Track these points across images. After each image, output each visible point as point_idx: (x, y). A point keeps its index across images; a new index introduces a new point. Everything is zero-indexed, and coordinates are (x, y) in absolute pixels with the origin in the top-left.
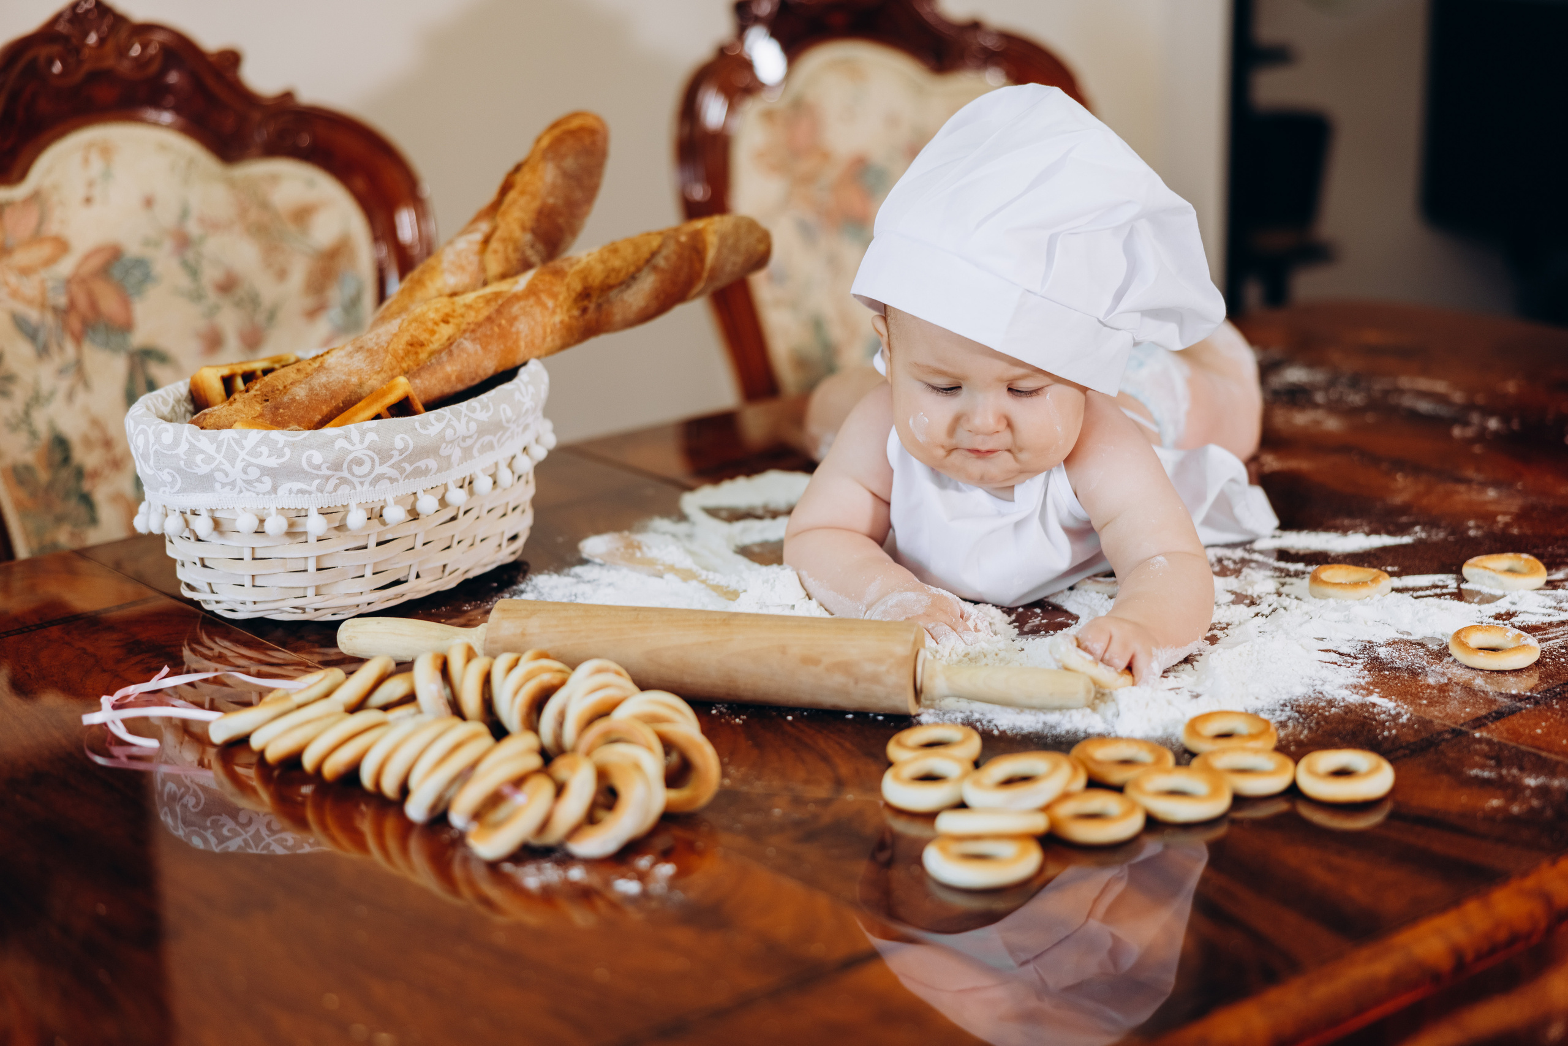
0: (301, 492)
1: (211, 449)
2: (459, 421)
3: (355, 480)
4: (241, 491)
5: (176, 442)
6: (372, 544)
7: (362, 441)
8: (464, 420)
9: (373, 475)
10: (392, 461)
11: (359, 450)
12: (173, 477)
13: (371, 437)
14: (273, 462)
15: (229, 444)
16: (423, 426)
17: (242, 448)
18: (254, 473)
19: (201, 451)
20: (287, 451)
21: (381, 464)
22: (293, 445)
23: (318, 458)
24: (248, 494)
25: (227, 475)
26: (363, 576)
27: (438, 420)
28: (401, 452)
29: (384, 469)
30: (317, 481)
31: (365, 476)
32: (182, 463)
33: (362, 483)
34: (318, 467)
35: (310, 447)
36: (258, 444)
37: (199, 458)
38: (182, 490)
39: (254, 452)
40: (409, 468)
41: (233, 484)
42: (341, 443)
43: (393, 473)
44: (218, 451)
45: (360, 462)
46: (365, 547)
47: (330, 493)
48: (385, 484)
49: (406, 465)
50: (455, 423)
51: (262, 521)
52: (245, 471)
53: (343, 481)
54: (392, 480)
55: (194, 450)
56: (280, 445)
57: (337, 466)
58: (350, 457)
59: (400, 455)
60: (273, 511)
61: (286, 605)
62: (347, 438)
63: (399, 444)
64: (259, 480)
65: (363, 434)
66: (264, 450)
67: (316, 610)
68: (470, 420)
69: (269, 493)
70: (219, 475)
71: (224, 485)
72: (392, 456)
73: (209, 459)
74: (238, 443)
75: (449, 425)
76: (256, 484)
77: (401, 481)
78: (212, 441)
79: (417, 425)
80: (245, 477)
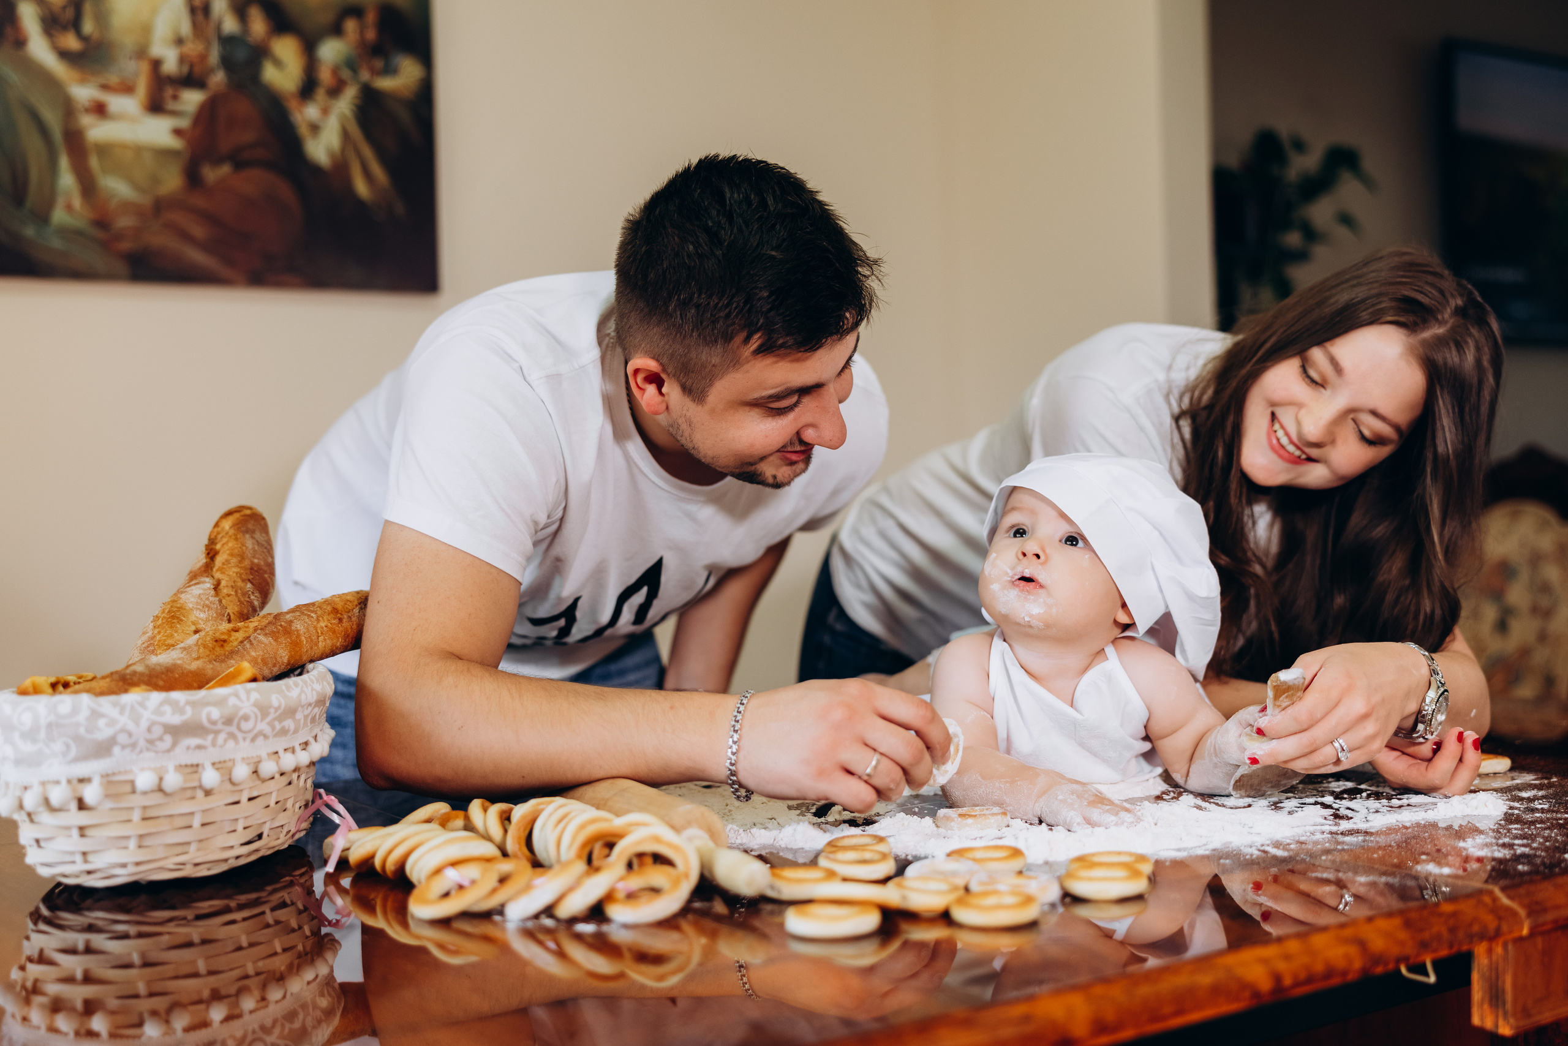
0: (199, 747)
1: (114, 713)
2: (307, 687)
3: (240, 735)
4: (141, 752)
5: (75, 711)
6: (244, 798)
7: (248, 699)
8: (310, 688)
9: (255, 731)
10: (269, 719)
11: (247, 708)
12: (68, 746)
13: (255, 696)
14: (176, 720)
15: (132, 707)
16: (288, 688)
17: (145, 708)
18: (158, 731)
19: (102, 716)
20: (189, 711)
21: (262, 720)
22: (193, 704)
23: (215, 713)
24: (147, 755)
25: (130, 735)
26: (234, 831)
27: (296, 685)
28: (277, 709)
29: (263, 726)
30: (210, 737)
31: (250, 731)
32: (82, 730)
33: (244, 739)
34: (214, 723)
35: (208, 704)
36: (162, 703)
37: (102, 722)
38: (77, 759)
39: (158, 711)
40: (278, 726)
41: (134, 745)
42: (232, 701)
43: (267, 730)
44: (122, 712)
45: (246, 718)
46: (237, 803)
47: (221, 747)
48: (260, 741)
49: (276, 723)
50: (305, 689)
51: (161, 779)
52: (149, 730)
53: (232, 736)
54: (266, 737)
55: (95, 714)
56: (182, 703)
57: (228, 721)
58: (241, 713)
59: (276, 712)
60: (171, 768)
61: (169, 863)
62: (237, 695)
63: (275, 703)
64: (161, 739)
65: (248, 692)
66: (167, 709)
67: (196, 865)
68: (313, 689)
69: (168, 751)
70: (122, 738)
71: (124, 747)
72: (268, 714)
73: (112, 722)
74: (142, 704)
75: (302, 691)
76: (158, 743)
77: (271, 739)
78: (115, 704)
79: (284, 688)
80: (149, 737)
